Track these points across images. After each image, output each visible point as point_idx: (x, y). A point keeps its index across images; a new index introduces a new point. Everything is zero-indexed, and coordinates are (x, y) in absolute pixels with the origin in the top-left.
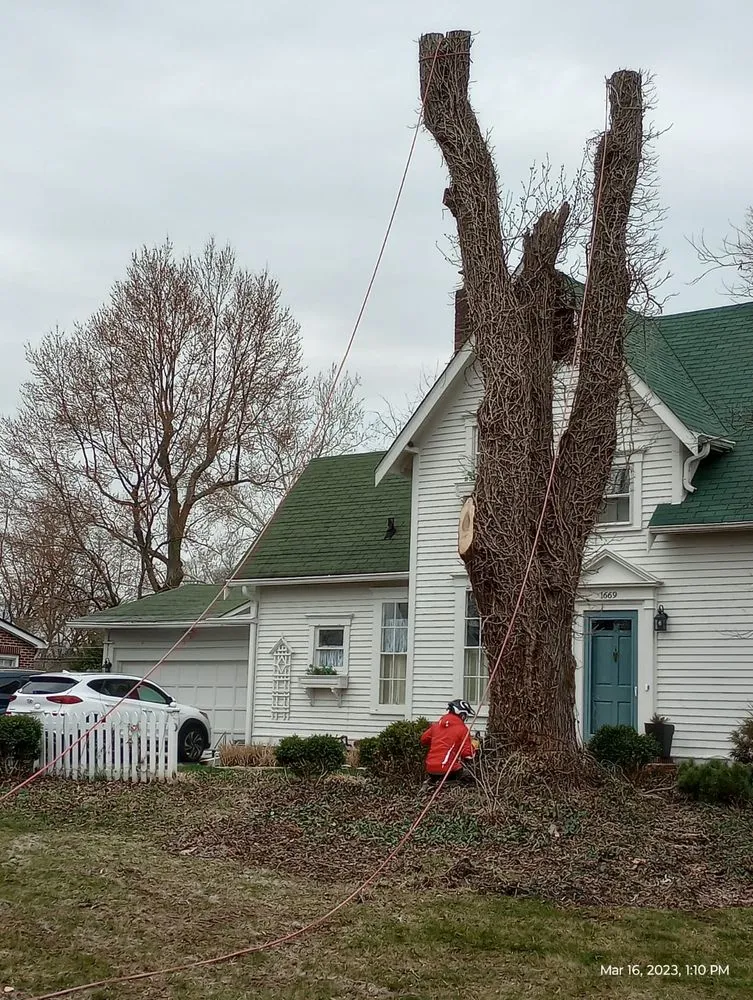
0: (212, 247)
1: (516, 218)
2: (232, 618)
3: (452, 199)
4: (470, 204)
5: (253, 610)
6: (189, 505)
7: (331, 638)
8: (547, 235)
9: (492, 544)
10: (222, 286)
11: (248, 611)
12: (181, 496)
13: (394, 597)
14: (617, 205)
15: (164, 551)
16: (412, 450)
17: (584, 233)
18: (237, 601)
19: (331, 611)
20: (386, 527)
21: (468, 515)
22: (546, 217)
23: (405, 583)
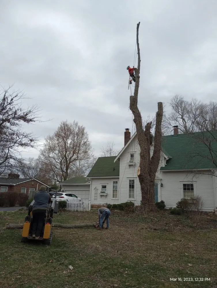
0: (74, 121)
1: (144, 124)
2: (87, 183)
3: (135, 121)
4: (138, 122)
5: (91, 182)
6: (69, 163)
7: (104, 187)
8: (149, 126)
9: (143, 174)
10: (76, 128)
11: (90, 182)
12: (68, 162)
13: (115, 180)
14: (160, 122)
15: (65, 171)
16: (120, 157)
17: (155, 126)
18: (88, 180)
19: (104, 182)
20: (113, 169)
21: (139, 169)
22: (148, 124)
23: (119, 178)
